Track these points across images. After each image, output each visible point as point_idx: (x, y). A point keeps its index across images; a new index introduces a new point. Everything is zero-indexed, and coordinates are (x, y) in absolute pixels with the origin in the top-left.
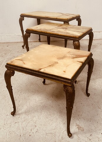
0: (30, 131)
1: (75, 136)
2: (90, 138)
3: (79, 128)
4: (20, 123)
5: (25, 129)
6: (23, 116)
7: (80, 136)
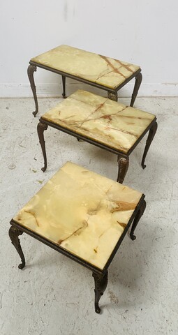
0: (44, 298)
1: (105, 311)
2: (125, 315)
3: (112, 297)
4: (31, 283)
5: (38, 294)
6: (36, 270)
7: (111, 310)
